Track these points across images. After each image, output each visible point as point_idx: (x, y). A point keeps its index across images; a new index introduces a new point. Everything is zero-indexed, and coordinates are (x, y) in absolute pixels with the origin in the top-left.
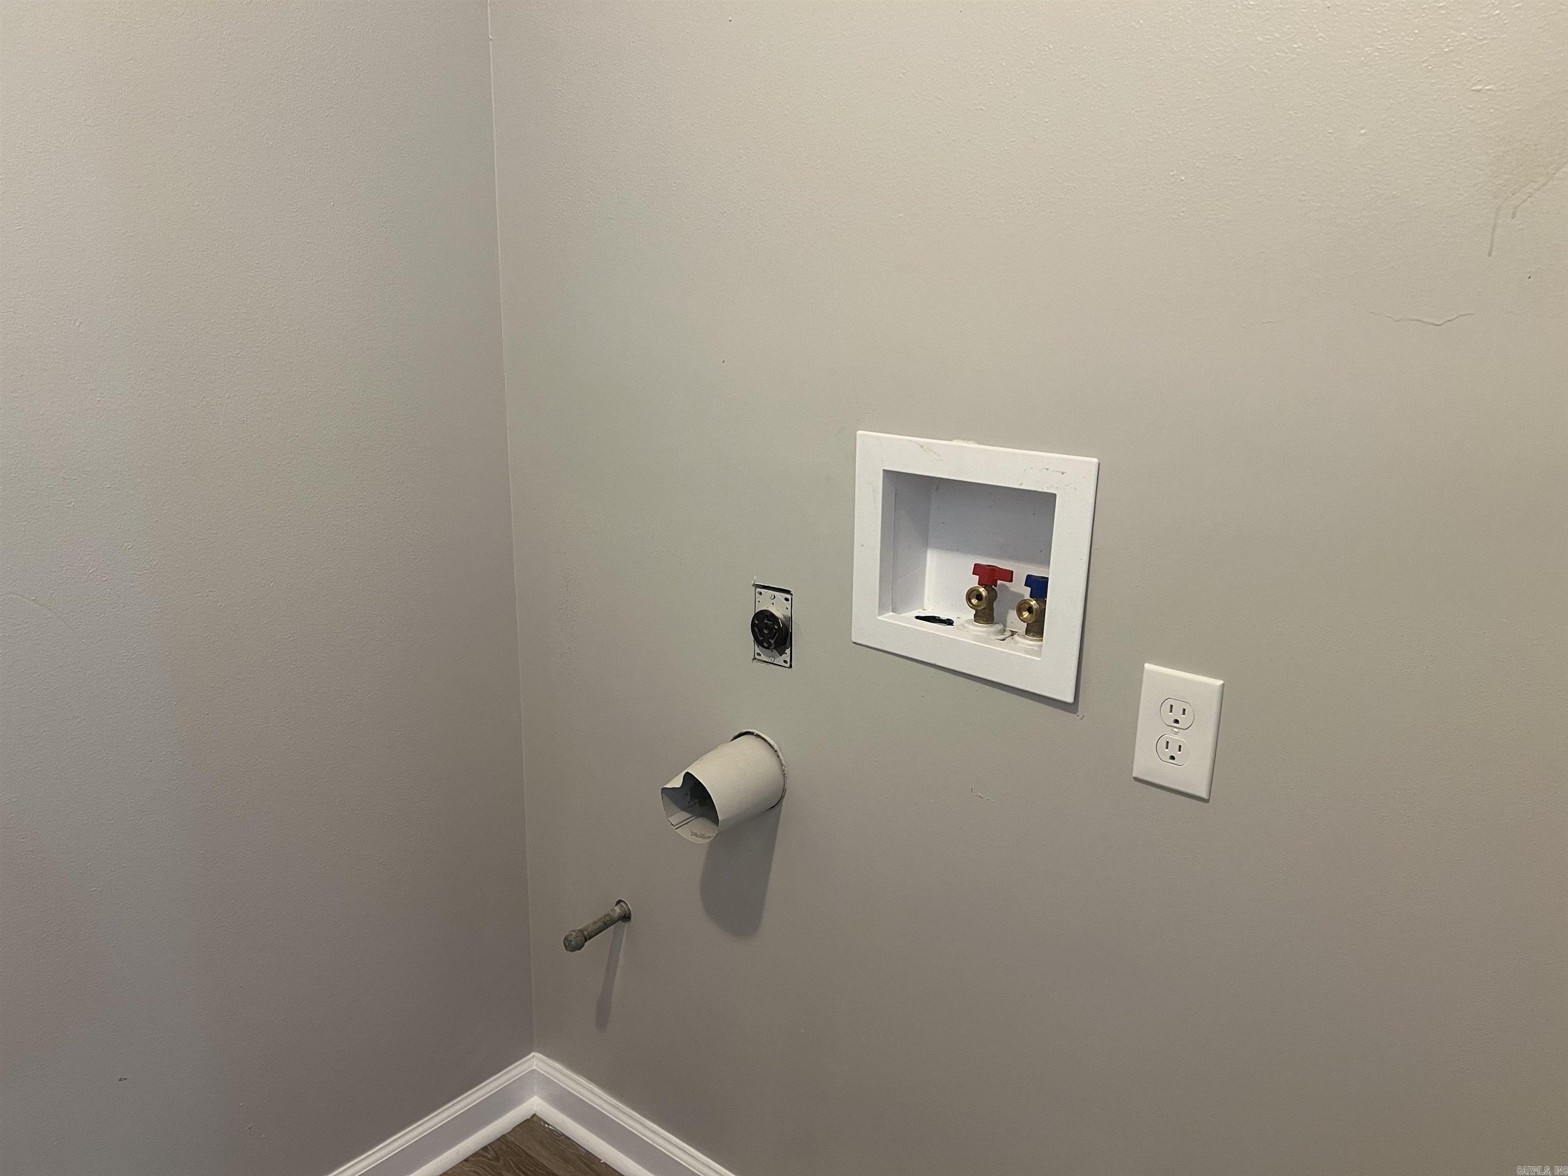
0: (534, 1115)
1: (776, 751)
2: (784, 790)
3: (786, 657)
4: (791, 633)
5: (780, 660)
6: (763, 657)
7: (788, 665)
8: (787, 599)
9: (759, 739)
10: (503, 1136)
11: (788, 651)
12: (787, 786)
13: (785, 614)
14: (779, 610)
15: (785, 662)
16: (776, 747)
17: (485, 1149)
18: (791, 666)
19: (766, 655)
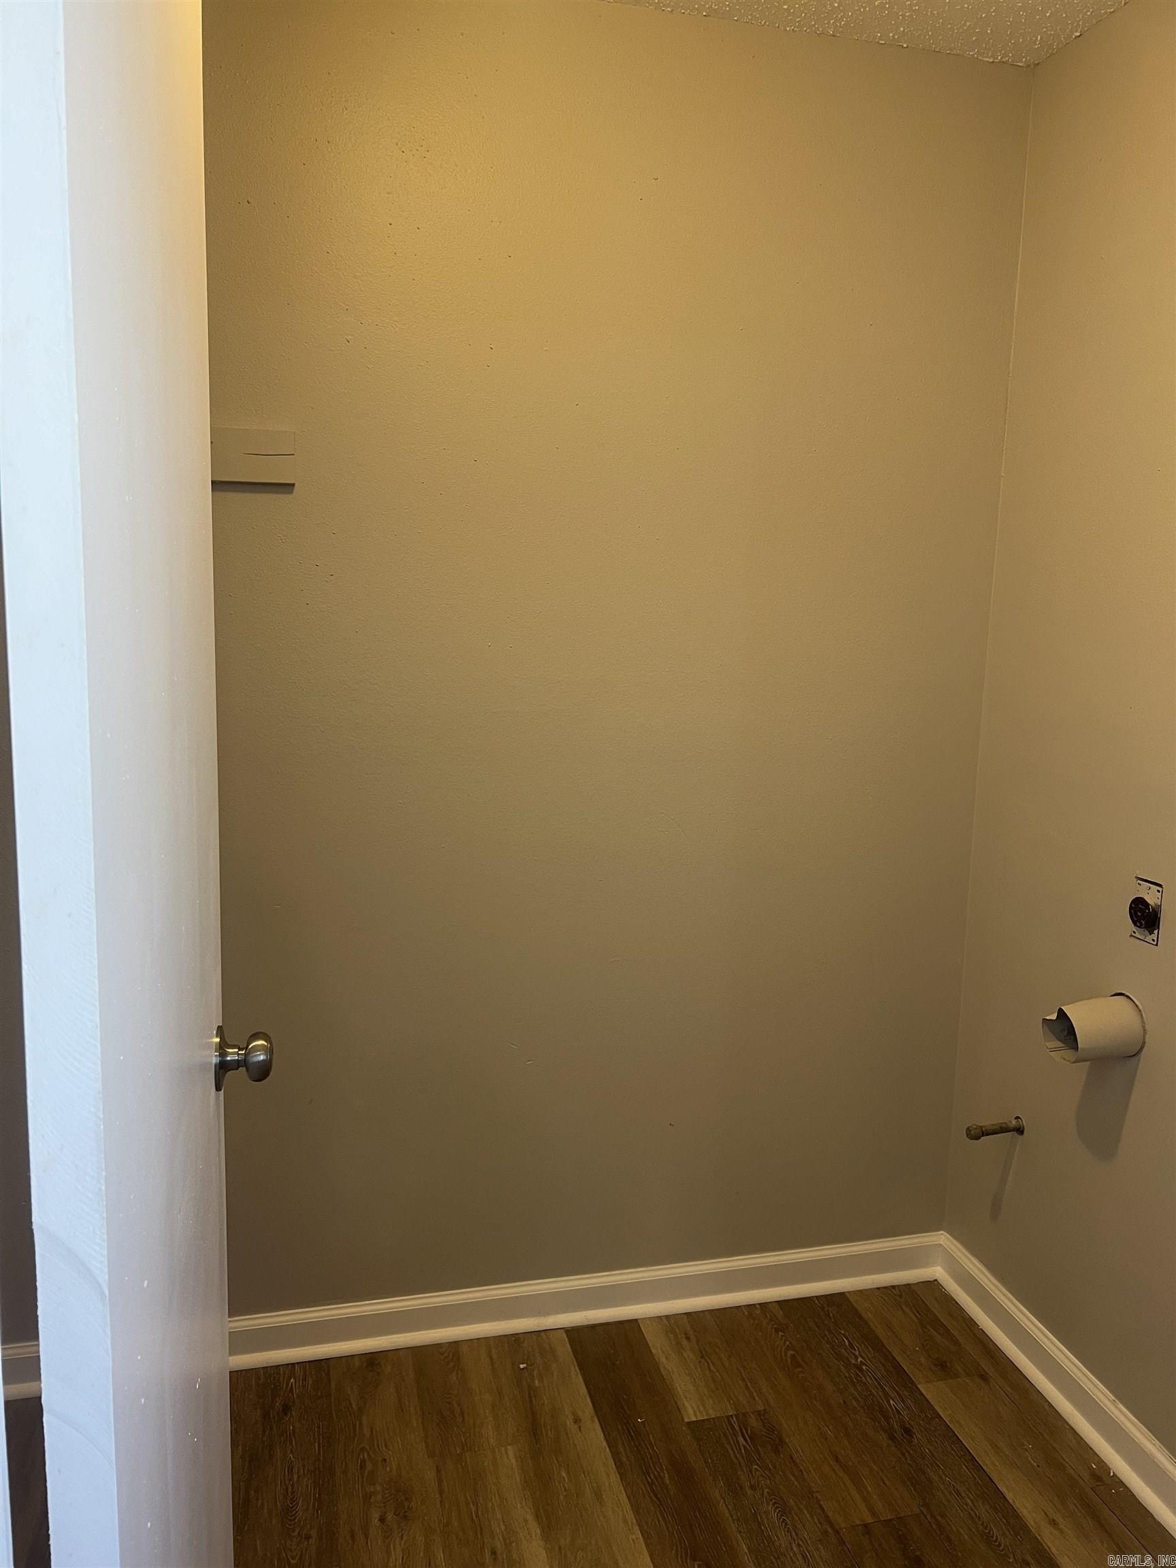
0: (936, 1280)
1: (1140, 1011)
2: (1144, 1043)
3: (1154, 936)
4: (1160, 918)
5: (1149, 938)
6: (1137, 935)
7: (1155, 943)
8: (1159, 891)
9: (1128, 1000)
10: (909, 1285)
11: (1156, 932)
12: (1147, 1040)
13: (1156, 902)
14: (1152, 898)
15: (1153, 940)
16: (1141, 1007)
17: (893, 1287)
18: (1157, 945)
19: (1140, 934)
